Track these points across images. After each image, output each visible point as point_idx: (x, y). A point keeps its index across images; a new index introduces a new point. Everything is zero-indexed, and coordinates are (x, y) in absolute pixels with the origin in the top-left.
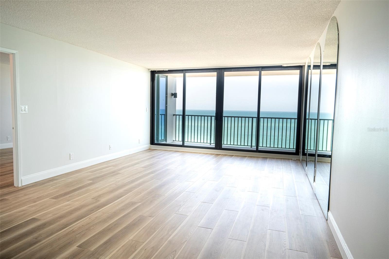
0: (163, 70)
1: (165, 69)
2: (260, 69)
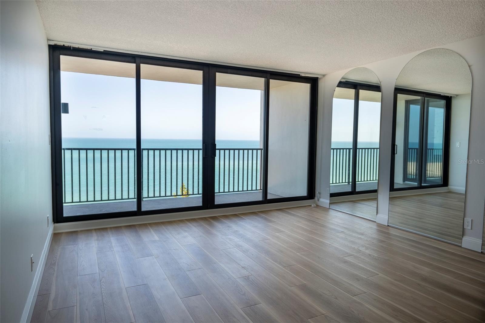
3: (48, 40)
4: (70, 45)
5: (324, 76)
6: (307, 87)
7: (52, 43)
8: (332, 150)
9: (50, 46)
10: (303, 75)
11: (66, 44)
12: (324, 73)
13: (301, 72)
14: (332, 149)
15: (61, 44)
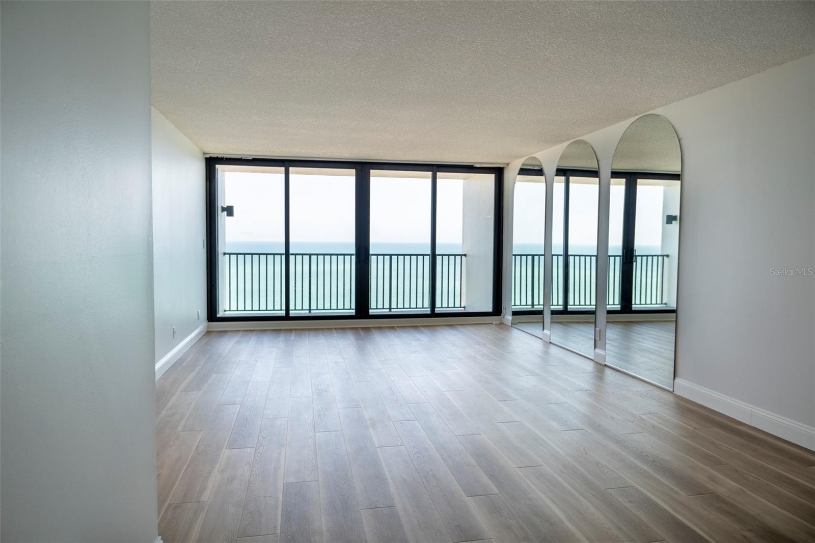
0: (239, 157)
1: (245, 156)
2: (435, 168)
3: (205, 154)
4: (223, 156)
5: (508, 164)
6: (491, 178)
7: (208, 156)
8: (514, 257)
9: (206, 159)
10: (478, 166)
11: (220, 156)
12: (506, 161)
13: (474, 163)
14: (514, 255)
15: (215, 156)
